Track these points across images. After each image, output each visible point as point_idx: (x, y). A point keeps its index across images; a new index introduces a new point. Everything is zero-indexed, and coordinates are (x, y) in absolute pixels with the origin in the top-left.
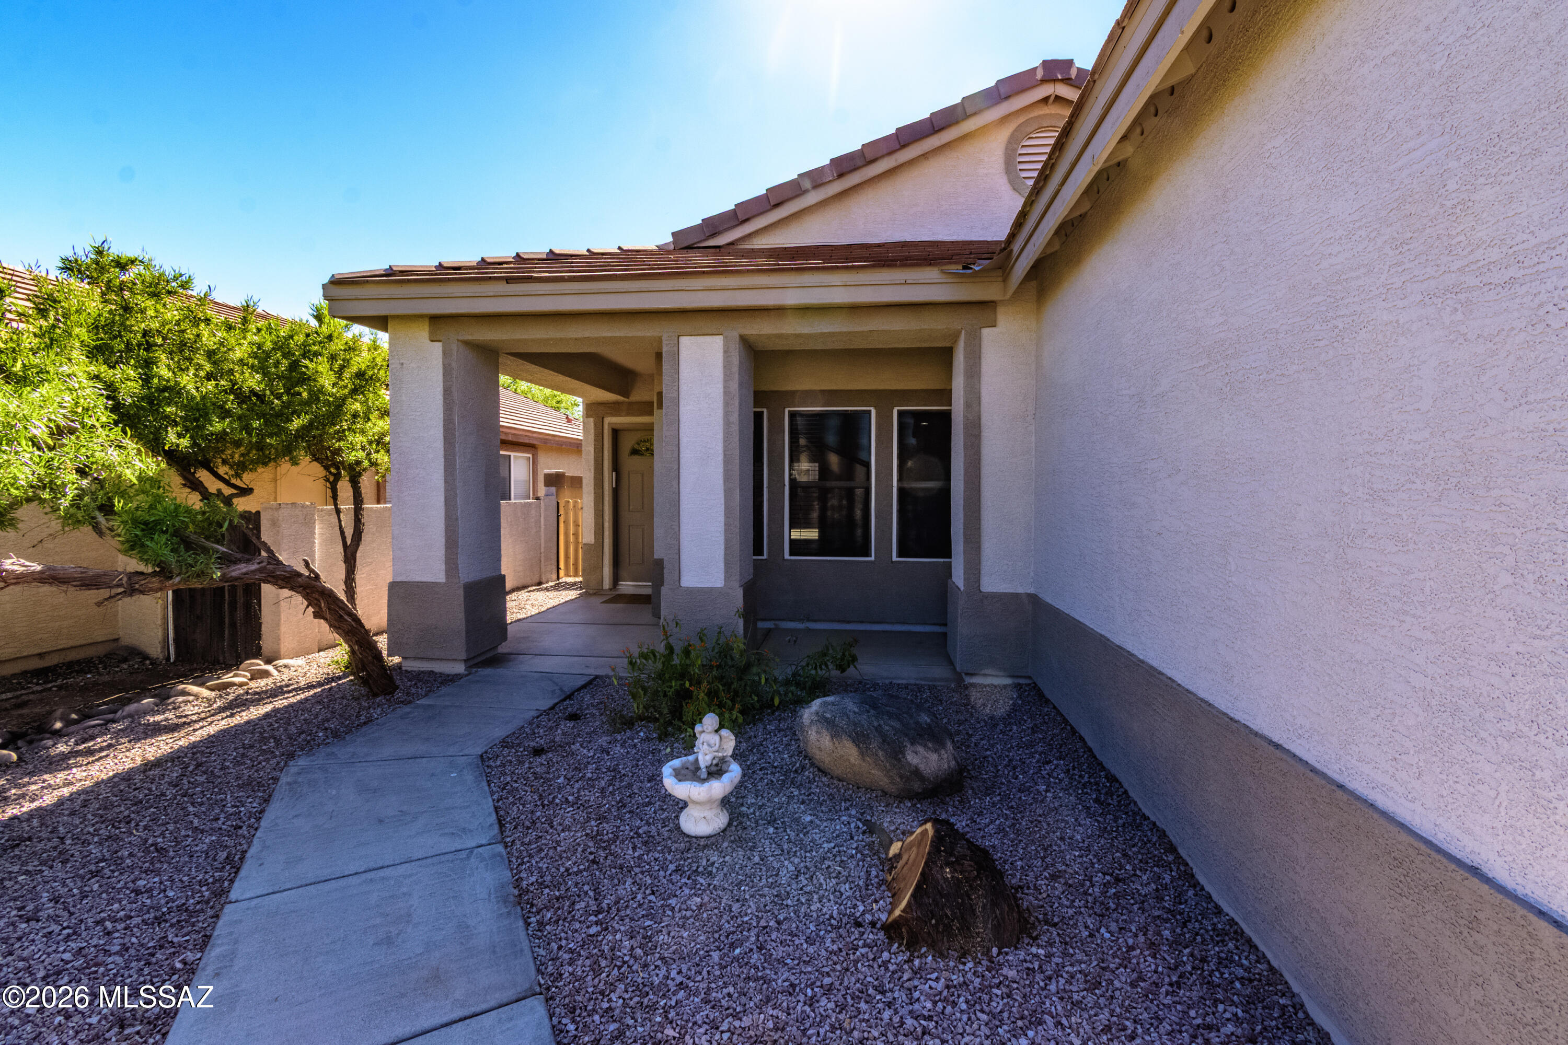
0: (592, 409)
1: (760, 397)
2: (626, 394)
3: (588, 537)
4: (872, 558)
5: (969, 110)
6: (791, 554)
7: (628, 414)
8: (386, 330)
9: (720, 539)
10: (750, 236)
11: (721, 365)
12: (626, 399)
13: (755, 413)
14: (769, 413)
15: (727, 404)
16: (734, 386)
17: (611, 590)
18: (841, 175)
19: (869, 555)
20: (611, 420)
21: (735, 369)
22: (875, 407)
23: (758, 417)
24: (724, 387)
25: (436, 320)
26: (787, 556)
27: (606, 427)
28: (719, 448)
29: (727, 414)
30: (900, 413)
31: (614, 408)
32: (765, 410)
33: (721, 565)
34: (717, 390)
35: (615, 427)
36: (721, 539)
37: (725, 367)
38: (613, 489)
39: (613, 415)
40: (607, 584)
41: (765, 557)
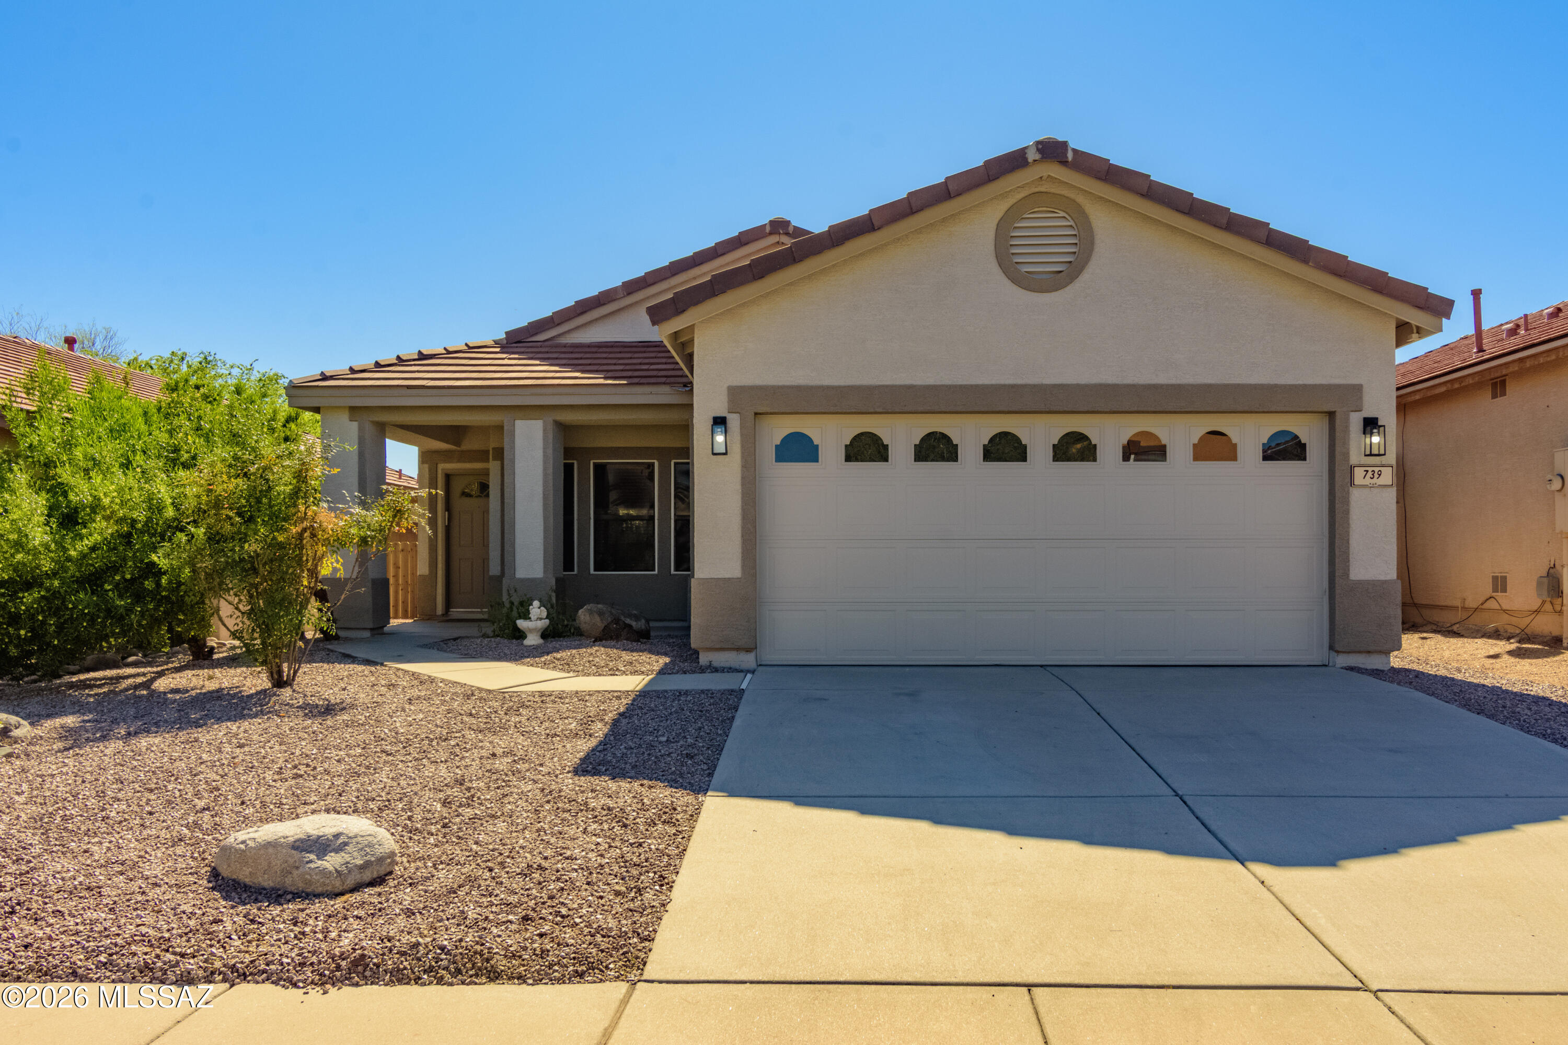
0: (426, 458)
1: (569, 452)
2: (458, 444)
3: (423, 568)
4: (656, 572)
5: (720, 252)
6: (595, 570)
7: (459, 461)
8: (319, 413)
9: (540, 547)
10: (559, 335)
11: (541, 438)
12: (458, 449)
13: (565, 464)
14: (578, 464)
15: (545, 462)
16: (550, 451)
17: (443, 615)
18: (629, 294)
19: (654, 570)
20: (444, 467)
21: (551, 441)
22: (657, 460)
23: (568, 469)
24: (544, 452)
25: (353, 409)
26: (592, 572)
27: (440, 472)
28: (539, 489)
29: (545, 469)
30: (676, 464)
31: (447, 456)
32: (575, 462)
33: (542, 564)
34: (539, 454)
35: (449, 472)
36: (542, 548)
37: (544, 439)
38: (446, 526)
39: (445, 462)
40: (440, 610)
41: (575, 572)
